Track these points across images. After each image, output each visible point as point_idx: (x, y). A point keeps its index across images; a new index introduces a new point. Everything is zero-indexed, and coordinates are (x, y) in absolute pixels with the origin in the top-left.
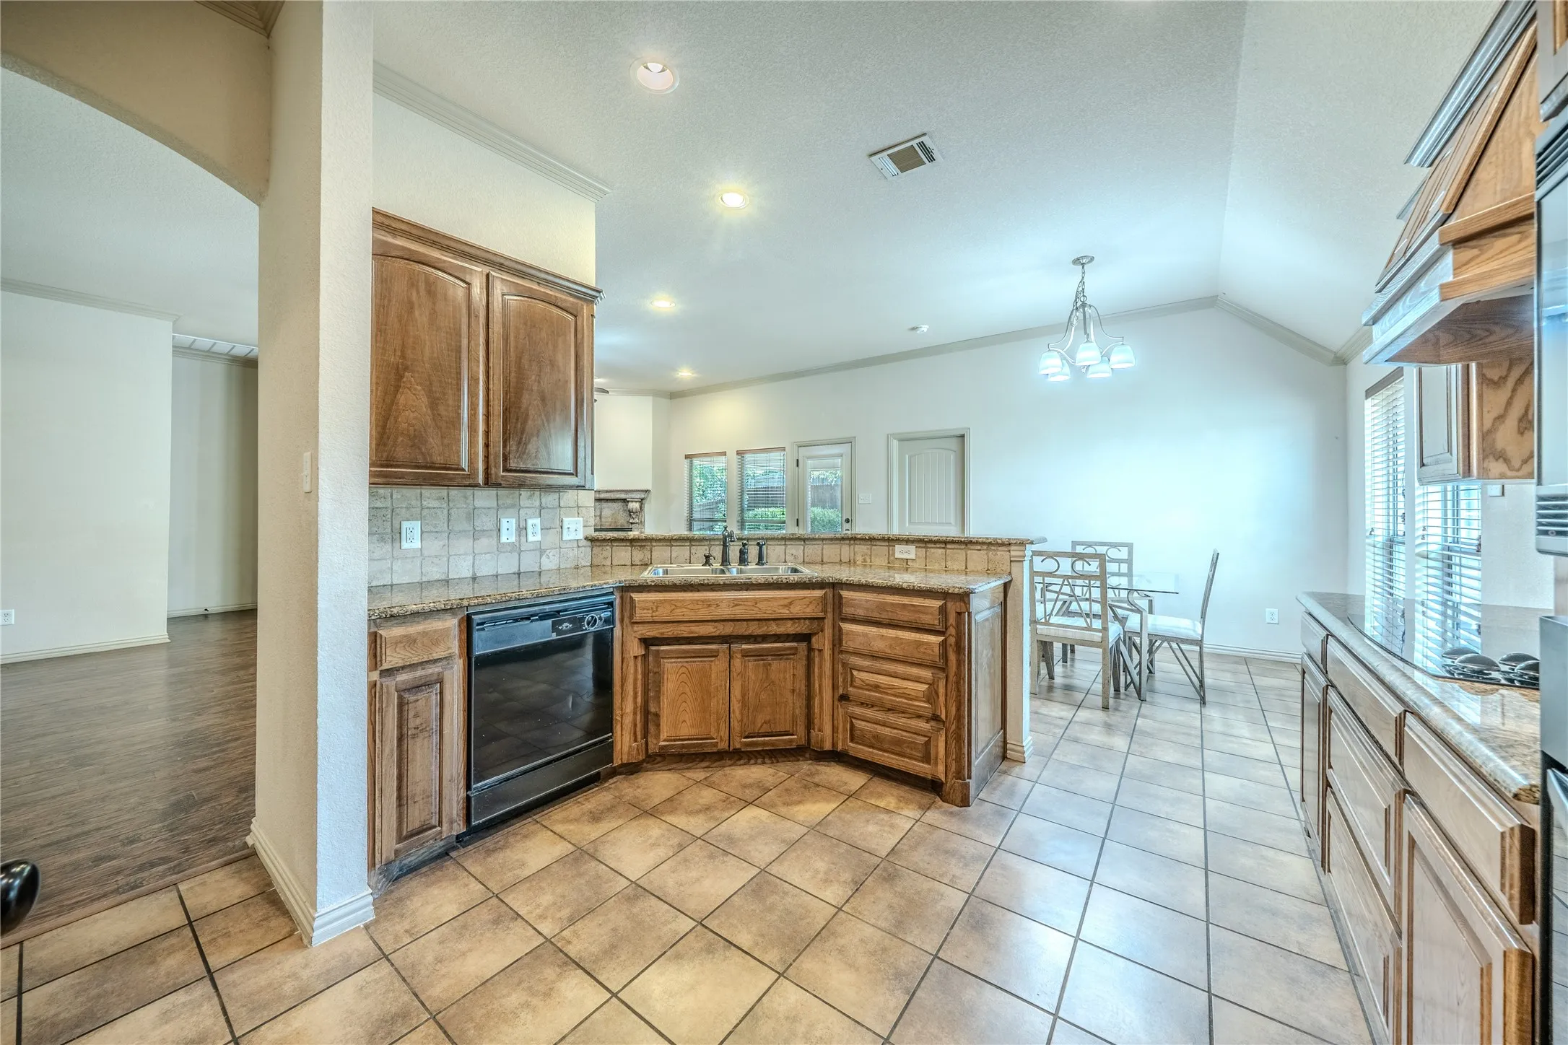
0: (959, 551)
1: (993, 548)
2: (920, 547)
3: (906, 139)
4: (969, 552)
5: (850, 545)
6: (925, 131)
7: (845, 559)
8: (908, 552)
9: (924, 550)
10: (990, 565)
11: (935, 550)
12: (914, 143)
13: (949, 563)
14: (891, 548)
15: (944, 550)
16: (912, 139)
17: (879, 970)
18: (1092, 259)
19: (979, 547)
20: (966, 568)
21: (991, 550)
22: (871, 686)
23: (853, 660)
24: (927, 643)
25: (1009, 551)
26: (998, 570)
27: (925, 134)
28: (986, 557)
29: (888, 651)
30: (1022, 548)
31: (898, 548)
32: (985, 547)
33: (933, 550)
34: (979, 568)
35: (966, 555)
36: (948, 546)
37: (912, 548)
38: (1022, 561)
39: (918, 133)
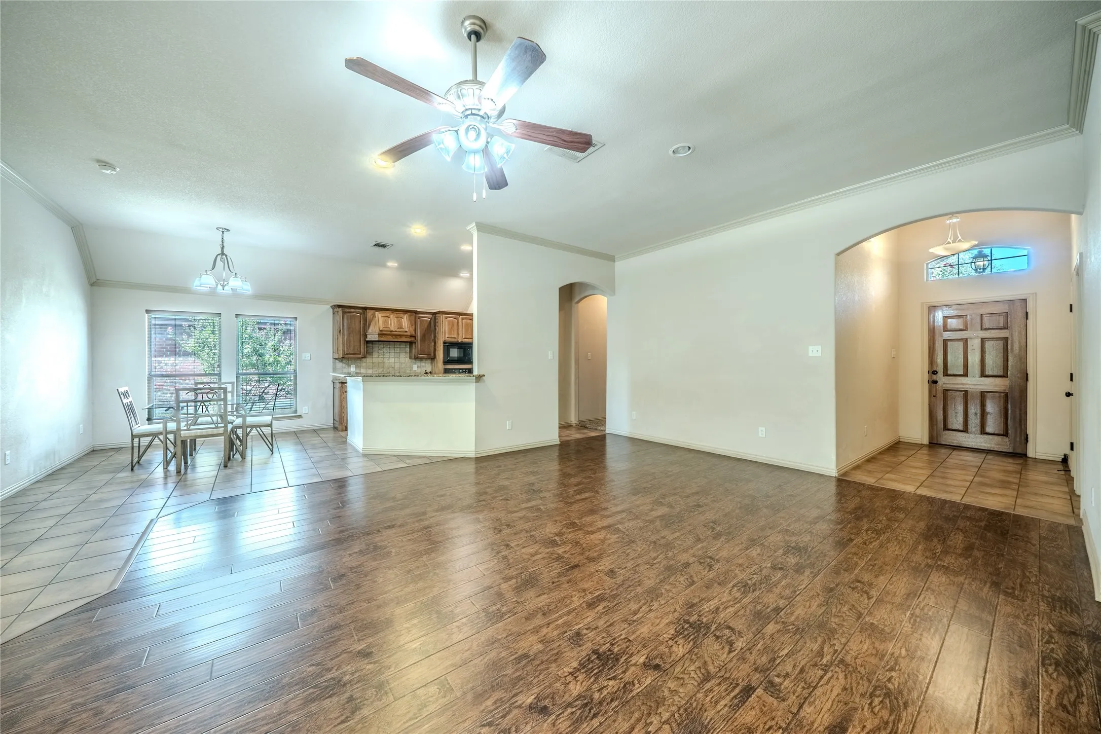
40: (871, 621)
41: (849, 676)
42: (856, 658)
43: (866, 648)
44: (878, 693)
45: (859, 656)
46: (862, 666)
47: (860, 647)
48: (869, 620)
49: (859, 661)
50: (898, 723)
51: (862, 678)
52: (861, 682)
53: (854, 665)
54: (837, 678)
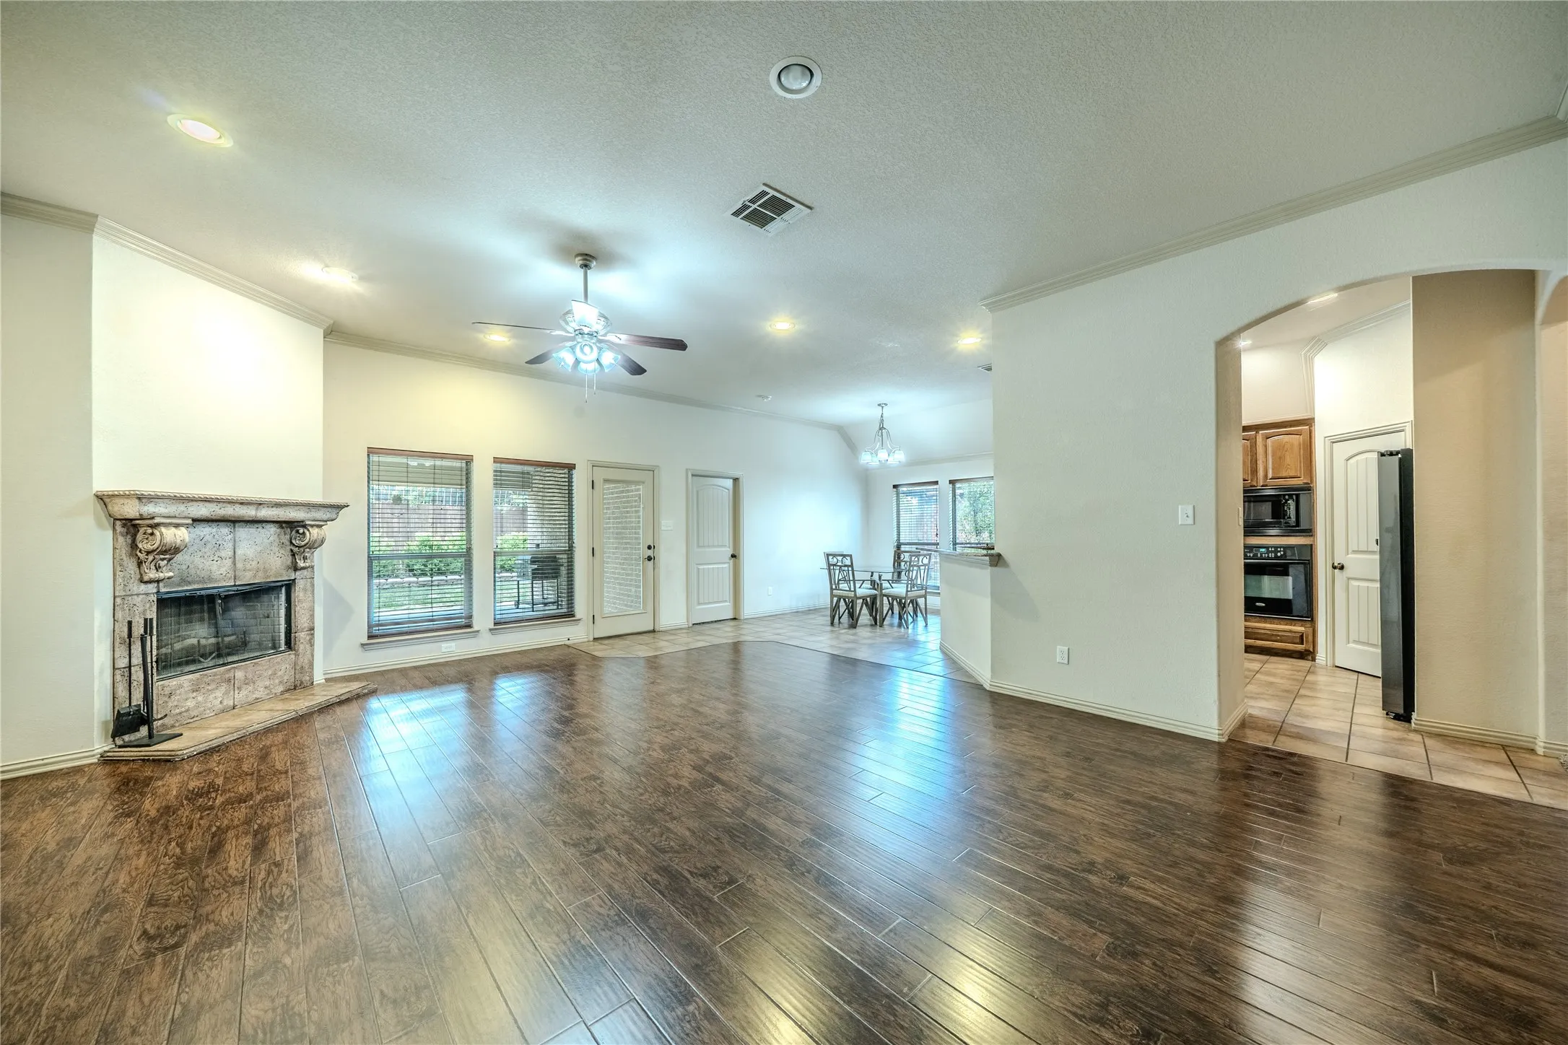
40: (351, 962)
41: (325, 889)
42: (331, 907)
43: (330, 926)
44: (291, 899)
45: (330, 911)
46: (321, 906)
47: (336, 922)
48: (354, 961)
49: (326, 907)
50: (262, 894)
51: (313, 897)
52: (311, 894)
53: (328, 900)
54: (332, 879)
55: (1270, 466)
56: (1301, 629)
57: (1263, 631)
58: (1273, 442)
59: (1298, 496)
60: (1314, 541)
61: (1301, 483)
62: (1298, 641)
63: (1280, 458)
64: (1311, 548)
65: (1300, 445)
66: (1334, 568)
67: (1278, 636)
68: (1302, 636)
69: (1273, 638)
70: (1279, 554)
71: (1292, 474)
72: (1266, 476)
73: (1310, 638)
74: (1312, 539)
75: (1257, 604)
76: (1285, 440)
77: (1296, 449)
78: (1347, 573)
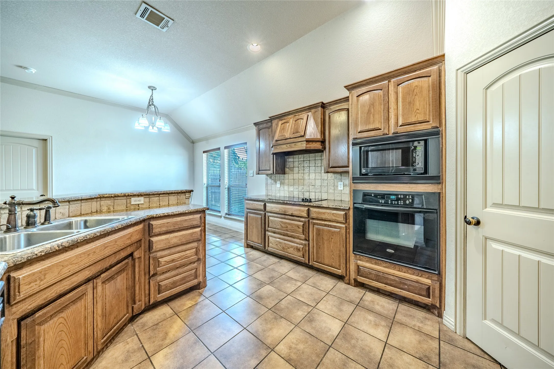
0: (166, 197)
1: (179, 194)
2: (146, 198)
3: (166, 14)
4: (170, 197)
5: (97, 202)
6: (175, 20)
7: (94, 210)
8: (140, 201)
9: (148, 198)
10: (178, 201)
11: (154, 198)
12: (166, 18)
13: (161, 203)
14: (128, 200)
15: (158, 198)
16: (167, 17)
17: (273, 323)
18: (156, 89)
19: (174, 195)
20: (169, 204)
21: (179, 195)
22: (170, 261)
23: (159, 254)
24: (195, 232)
25: (185, 195)
26: (181, 203)
27: (173, 20)
28: (177, 198)
29: (179, 242)
30: (190, 193)
31: (133, 199)
32: (176, 194)
33: (153, 198)
34: (174, 203)
35: (169, 198)
36: (161, 196)
37: (142, 198)
38: (189, 198)
39: (172, 18)
55: (400, 112)
56: (428, 281)
57: (392, 277)
58: (403, 88)
59: (426, 141)
60: (442, 189)
61: (429, 127)
62: (424, 293)
63: (410, 103)
64: (439, 197)
65: (429, 86)
66: (469, 223)
67: (406, 284)
68: (429, 289)
69: (401, 286)
70: (407, 202)
71: (421, 118)
72: (397, 123)
73: (437, 292)
74: (440, 186)
75: (388, 250)
76: (414, 85)
77: (425, 92)
78: (483, 230)
